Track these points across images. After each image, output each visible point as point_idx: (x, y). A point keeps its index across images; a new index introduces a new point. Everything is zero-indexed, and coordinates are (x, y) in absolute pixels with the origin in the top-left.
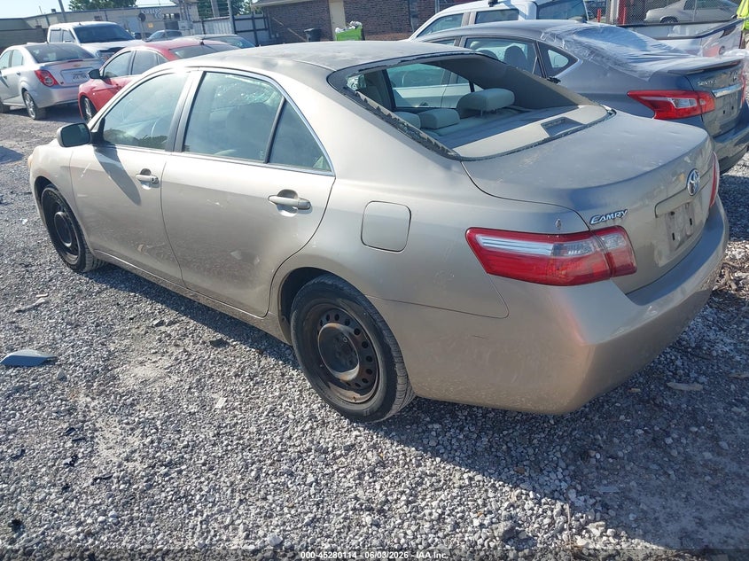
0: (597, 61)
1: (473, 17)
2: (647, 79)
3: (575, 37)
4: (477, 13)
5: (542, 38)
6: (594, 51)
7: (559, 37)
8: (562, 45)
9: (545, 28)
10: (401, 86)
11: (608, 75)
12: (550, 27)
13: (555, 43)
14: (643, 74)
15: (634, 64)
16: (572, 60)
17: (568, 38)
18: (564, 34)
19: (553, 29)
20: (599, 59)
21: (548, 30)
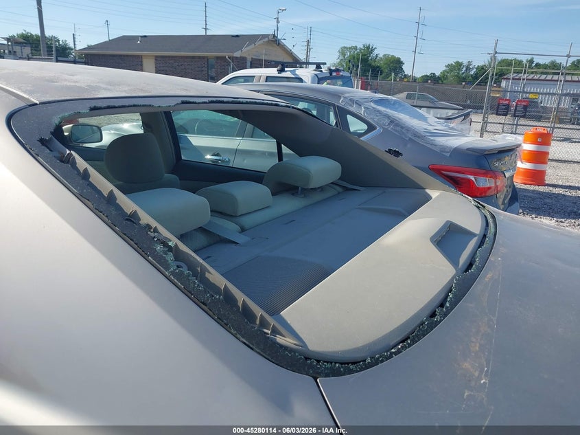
0: (396, 131)
1: (263, 79)
2: (448, 155)
3: (373, 105)
4: (267, 77)
5: (341, 103)
6: (393, 121)
7: (359, 104)
8: (362, 112)
9: (343, 93)
10: (193, 133)
11: (409, 146)
12: (348, 93)
13: (354, 109)
14: (444, 149)
15: (432, 138)
16: (371, 128)
17: (368, 105)
18: (362, 101)
19: (351, 94)
20: (399, 129)
21: (347, 95)
